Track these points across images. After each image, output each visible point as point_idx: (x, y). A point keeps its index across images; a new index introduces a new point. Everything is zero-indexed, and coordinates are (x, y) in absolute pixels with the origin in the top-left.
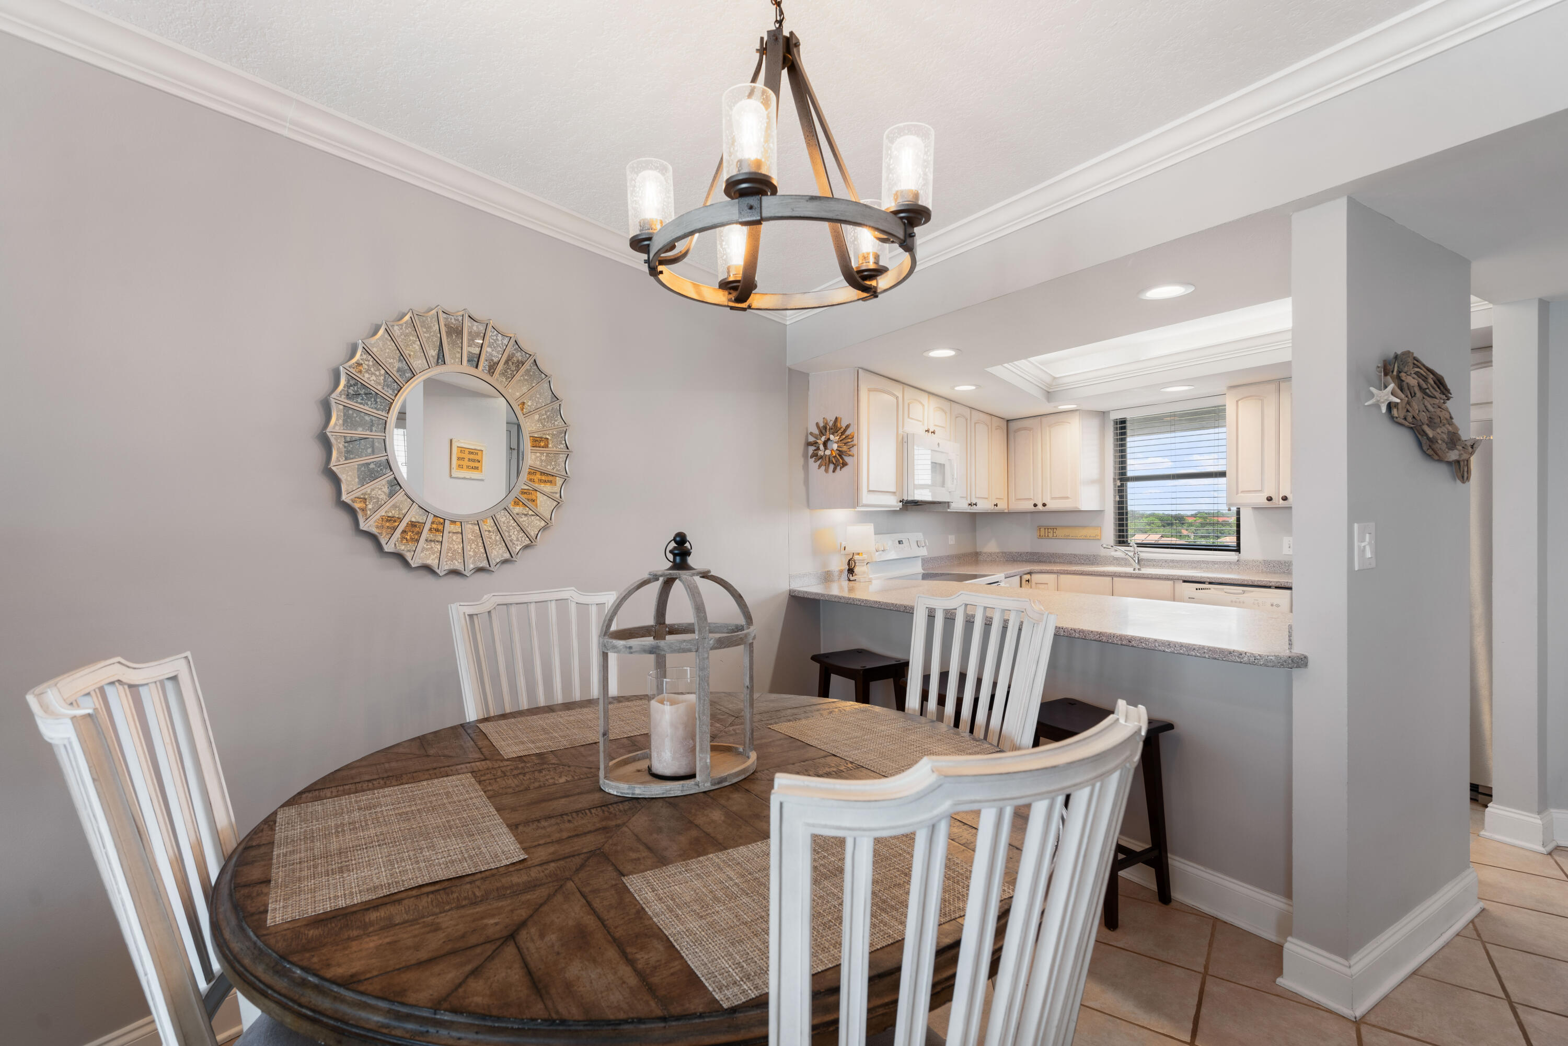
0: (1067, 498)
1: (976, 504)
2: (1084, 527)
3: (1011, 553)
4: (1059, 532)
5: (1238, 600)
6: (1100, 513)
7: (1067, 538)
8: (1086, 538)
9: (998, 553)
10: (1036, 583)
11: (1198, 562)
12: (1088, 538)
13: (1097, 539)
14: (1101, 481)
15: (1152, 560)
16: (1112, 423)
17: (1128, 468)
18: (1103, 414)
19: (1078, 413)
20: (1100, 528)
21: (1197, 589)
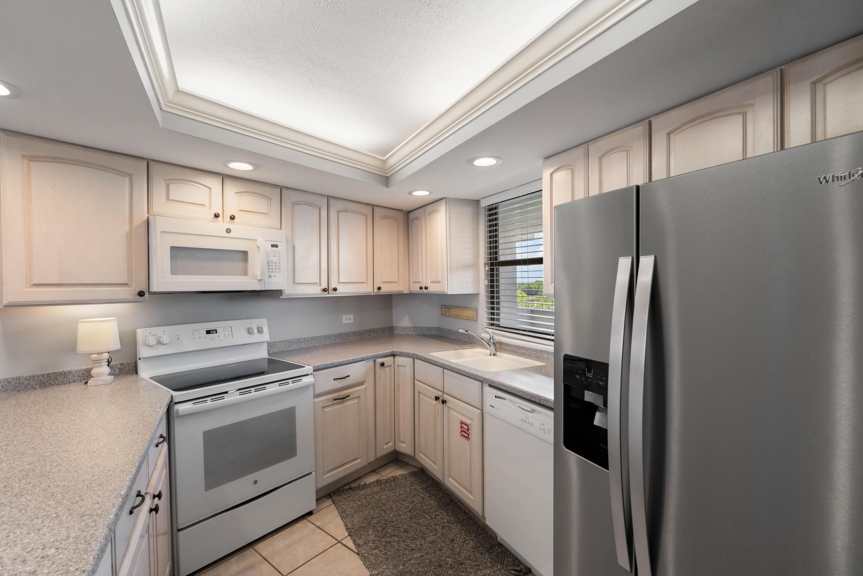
0: (438, 282)
1: (335, 289)
2: (467, 308)
3: (421, 328)
4: (453, 312)
5: (527, 420)
6: (476, 295)
7: (457, 317)
8: (468, 319)
9: (411, 328)
10: (398, 366)
11: (541, 351)
12: (469, 318)
13: (475, 319)
14: (474, 266)
15: (509, 344)
16: (483, 210)
17: (501, 252)
18: (476, 203)
19: (444, 200)
20: (476, 310)
21: (496, 397)
